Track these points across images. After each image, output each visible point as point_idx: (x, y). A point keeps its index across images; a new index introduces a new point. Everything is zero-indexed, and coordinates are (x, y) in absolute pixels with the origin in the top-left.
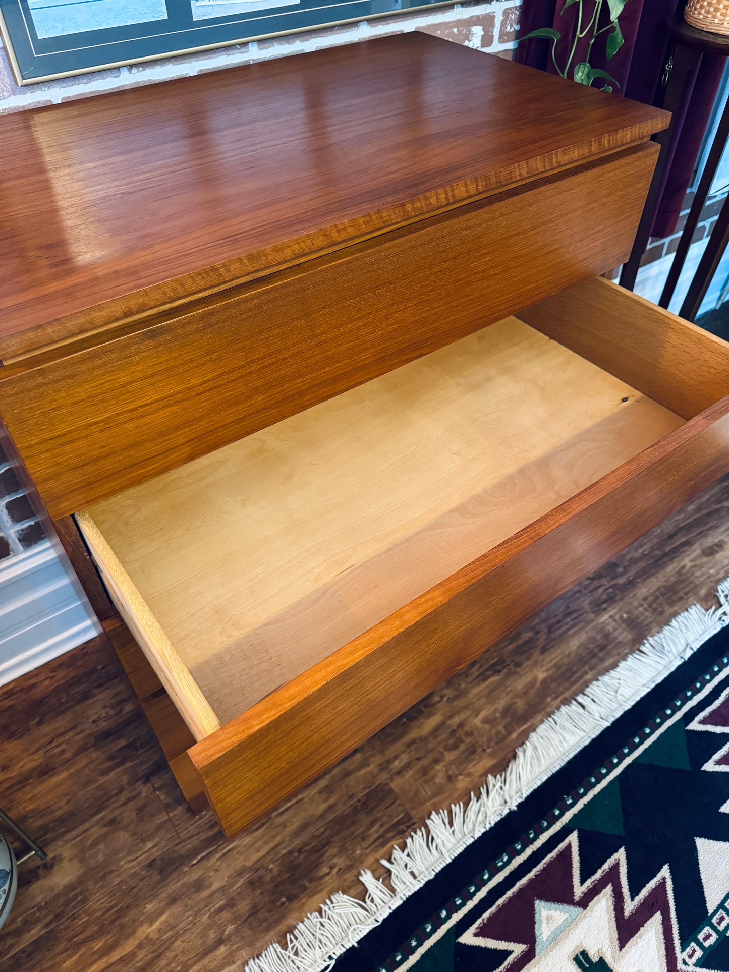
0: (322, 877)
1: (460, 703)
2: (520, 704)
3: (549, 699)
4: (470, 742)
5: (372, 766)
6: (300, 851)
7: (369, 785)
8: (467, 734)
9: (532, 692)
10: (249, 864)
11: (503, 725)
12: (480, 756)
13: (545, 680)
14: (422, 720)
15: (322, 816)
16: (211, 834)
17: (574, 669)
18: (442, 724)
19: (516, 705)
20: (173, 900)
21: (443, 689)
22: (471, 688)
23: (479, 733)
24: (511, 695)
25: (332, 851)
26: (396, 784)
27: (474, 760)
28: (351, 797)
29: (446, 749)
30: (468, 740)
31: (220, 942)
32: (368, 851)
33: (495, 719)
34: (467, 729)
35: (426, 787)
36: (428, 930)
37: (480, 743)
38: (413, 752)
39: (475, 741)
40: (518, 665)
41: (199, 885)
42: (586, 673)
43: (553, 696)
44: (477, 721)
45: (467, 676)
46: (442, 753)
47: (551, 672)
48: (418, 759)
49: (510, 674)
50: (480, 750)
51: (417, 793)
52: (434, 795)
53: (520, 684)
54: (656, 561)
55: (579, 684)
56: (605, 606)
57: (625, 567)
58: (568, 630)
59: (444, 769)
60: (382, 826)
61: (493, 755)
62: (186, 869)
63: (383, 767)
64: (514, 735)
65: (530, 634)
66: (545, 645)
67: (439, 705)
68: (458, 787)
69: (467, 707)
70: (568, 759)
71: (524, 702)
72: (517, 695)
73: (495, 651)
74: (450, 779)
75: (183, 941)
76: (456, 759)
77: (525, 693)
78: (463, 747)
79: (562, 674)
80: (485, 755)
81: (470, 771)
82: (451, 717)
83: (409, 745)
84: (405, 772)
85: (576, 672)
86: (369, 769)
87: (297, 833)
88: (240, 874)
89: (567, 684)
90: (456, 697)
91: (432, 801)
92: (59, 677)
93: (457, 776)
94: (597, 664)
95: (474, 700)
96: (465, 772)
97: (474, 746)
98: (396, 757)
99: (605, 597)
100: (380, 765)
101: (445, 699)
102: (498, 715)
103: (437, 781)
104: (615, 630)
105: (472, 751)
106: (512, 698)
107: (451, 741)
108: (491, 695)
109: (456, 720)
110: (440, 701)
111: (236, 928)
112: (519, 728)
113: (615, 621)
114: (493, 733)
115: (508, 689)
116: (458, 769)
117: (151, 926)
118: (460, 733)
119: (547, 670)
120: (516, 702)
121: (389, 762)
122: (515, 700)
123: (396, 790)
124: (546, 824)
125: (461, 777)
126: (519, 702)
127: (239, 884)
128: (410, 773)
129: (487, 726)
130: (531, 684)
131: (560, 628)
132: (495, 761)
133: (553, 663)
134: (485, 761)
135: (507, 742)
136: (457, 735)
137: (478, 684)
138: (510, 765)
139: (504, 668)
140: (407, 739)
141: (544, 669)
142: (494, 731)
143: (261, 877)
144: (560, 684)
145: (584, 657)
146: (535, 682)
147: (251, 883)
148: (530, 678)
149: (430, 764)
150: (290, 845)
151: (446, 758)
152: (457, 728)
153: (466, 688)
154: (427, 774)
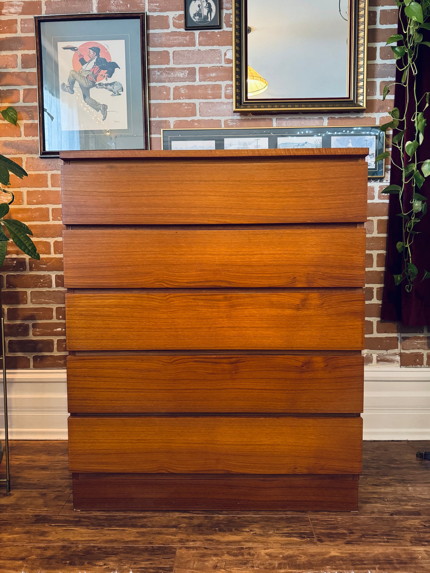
0: (95, 565)
1: (261, 539)
2: (303, 559)
3: (328, 567)
5: (177, 537)
6: (99, 549)
7: (166, 544)
8: (250, 554)
9: (319, 557)
10: (72, 539)
11: (279, 562)
12: (247, 568)
13: (335, 556)
14: (227, 534)
15: (127, 542)
16: (72, 519)
17: (365, 562)
18: (239, 542)
19: (299, 558)
20: (27, 532)
21: (256, 528)
22: (275, 536)
23: (258, 557)
25: (114, 558)
26: (180, 552)
27: (240, 567)
28: (151, 543)
29: (228, 553)
30: (247, 557)
31: (23, 559)
33: (277, 557)
34: (252, 552)
35: (196, 561)
37: (254, 562)
38: (206, 544)
39: (251, 559)
40: (321, 541)
41: (43, 534)
42: (373, 568)
43: (333, 566)
44: (262, 551)
45: (277, 530)
46: (223, 554)
47: (344, 555)
48: (206, 548)
49: (311, 542)
50: (250, 565)
51: (188, 561)
52: (198, 569)
53: (313, 550)
56: (426, 543)
58: (380, 542)
59: (217, 561)
60: (151, 564)
62: (47, 525)
63: (181, 541)
65: (345, 531)
66: (353, 541)
67: (245, 533)
69: (262, 542)
71: (307, 559)
72: (304, 554)
73: (310, 528)
74: (215, 567)
75: (11, 549)
76: (230, 561)
77: (312, 556)
78: (240, 558)
79: (352, 560)
80: (250, 569)
81: (232, 570)
82: (247, 542)
83: (208, 540)
84: (192, 550)
86: (174, 537)
87: (107, 542)
88: (64, 540)
90: (261, 535)
91: (192, 571)
93: (221, 568)
95: (271, 542)
97: (248, 561)
98: (194, 541)
100: (182, 539)
101: (252, 533)
102: (281, 556)
103: (207, 564)
104: (423, 559)
105: (244, 563)
106: (300, 554)
107: (235, 552)
108: (286, 545)
109: (250, 545)
111: (36, 559)
113: (428, 554)
114: (268, 562)
115: (302, 548)
116: (225, 566)
117: (9, 535)
118: (245, 551)
119: (341, 553)
120: (301, 557)
121: (188, 541)
123: (178, 554)
125: (223, 570)
126: (303, 557)
127: (58, 544)
128: (195, 551)
129: (267, 557)
130: (322, 554)
131: (373, 538)
133: (350, 552)
136: (243, 551)
137: (282, 536)
139: (309, 537)
140: (209, 537)
141: (339, 551)
142: (270, 561)
143: (71, 547)
144: (344, 564)
145: (380, 560)
146: (326, 555)
147: (64, 547)
148: (324, 550)
149: (211, 554)
150: (98, 544)
151: (223, 557)
152: (246, 548)
153: (272, 534)
154: (204, 557)
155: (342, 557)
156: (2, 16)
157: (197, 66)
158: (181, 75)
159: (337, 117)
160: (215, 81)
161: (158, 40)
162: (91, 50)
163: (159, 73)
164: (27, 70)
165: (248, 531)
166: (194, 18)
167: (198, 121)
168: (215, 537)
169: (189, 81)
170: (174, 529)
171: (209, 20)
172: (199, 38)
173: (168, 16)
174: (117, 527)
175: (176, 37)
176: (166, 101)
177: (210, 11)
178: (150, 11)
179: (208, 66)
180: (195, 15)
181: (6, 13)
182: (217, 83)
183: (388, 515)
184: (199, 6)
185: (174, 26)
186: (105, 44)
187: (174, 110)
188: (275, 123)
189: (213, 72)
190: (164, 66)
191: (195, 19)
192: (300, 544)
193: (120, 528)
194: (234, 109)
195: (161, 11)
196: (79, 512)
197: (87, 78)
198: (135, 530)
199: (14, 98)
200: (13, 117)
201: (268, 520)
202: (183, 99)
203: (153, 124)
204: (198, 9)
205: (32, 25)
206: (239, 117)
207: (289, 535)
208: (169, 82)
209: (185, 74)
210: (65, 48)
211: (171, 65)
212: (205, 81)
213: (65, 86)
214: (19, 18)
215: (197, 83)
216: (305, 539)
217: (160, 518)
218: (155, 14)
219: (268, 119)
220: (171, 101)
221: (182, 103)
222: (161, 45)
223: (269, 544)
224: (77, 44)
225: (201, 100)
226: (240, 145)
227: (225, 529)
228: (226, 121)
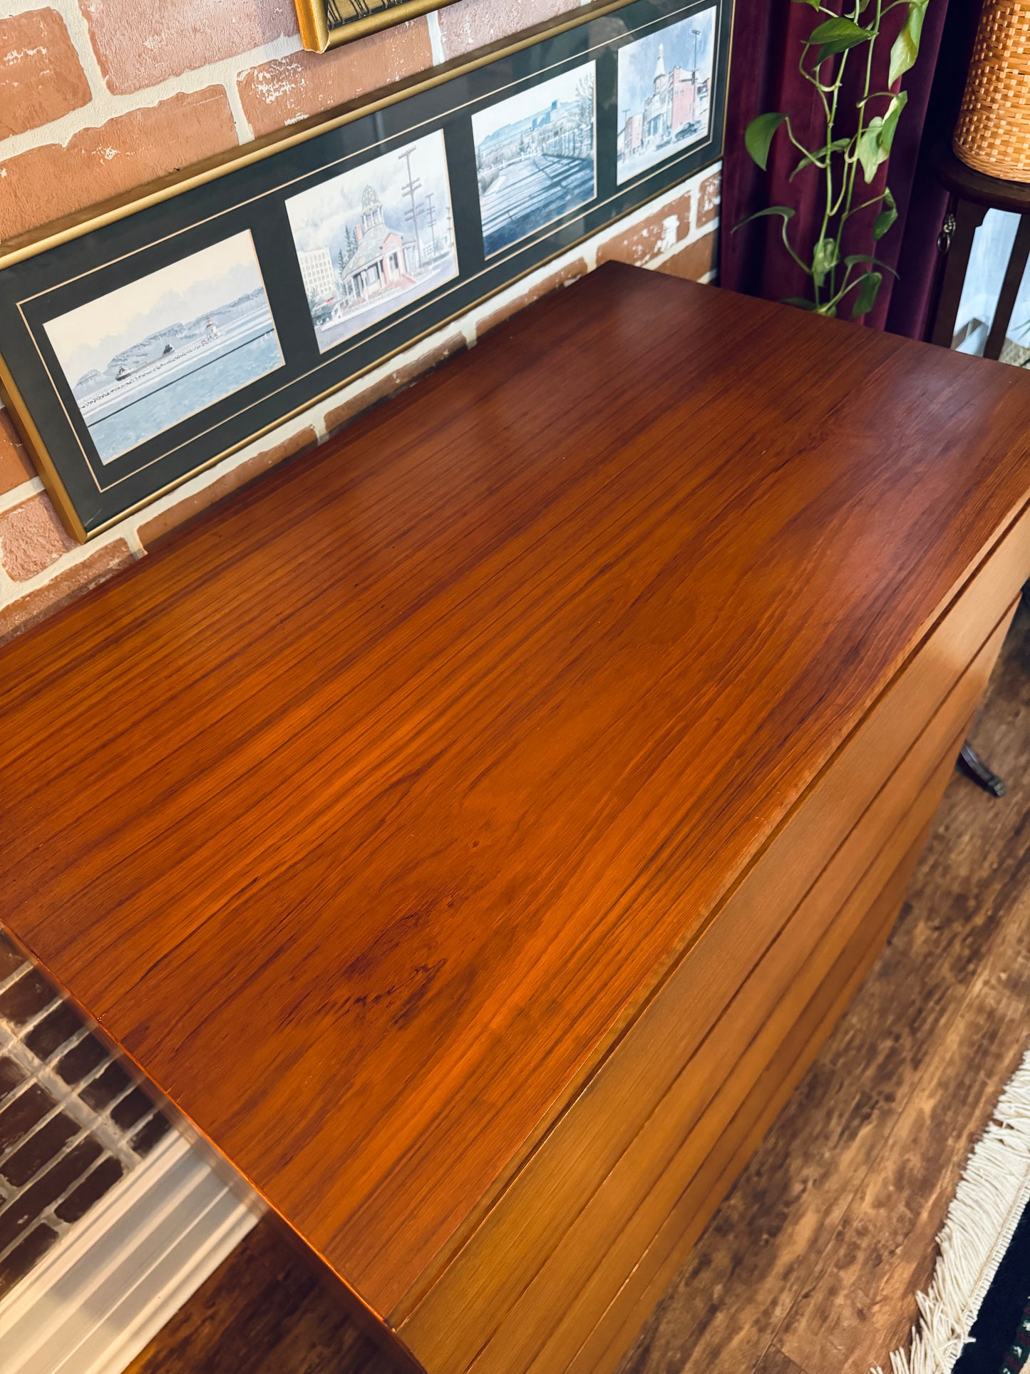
1: (833, 1184)
2: (915, 1161)
3: (950, 1142)
4: (869, 1246)
5: (747, 1327)
7: (754, 1362)
8: (862, 1233)
9: (924, 1136)
11: (903, 1203)
12: (891, 1264)
13: (934, 1111)
14: (789, 1230)
17: (967, 1081)
18: (820, 1228)
19: (910, 1165)
21: (802, 1168)
22: (840, 1154)
23: (875, 1226)
24: (897, 1149)
26: (790, 1347)
27: (885, 1274)
29: (840, 1266)
30: (864, 1243)
33: (889, 1196)
34: (856, 1224)
35: (831, 1338)
37: (883, 1242)
38: (795, 1287)
39: (874, 1241)
40: (890, 1098)
42: (984, 1084)
43: (955, 1133)
44: (866, 1207)
45: (826, 1138)
46: (837, 1277)
47: (938, 1096)
48: (807, 1296)
49: (886, 1114)
50: (886, 1254)
51: (823, 1353)
52: (851, 1350)
53: (902, 1128)
54: (1013, 876)
55: (981, 1105)
56: (971, 967)
57: (976, 897)
58: (937, 1021)
59: (849, 1302)
61: (906, 1256)
63: (761, 1326)
64: (925, 1215)
65: (888, 1043)
66: (916, 1053)
67: (805, 1196)
68: (878, 1326)
69: (843, 1189)
70: (1012, 1233)
71: (919, 1157)
72: (906, 1148)
73: (851, 1085)
74: (862, 1315)
76: (859, 1278)
77: (915, 1141)
78: (861, 1256)
79: (954, 1096)
80: (895, 1260)
81: (885, 1293)
82: (827, 1212)
83: (786, 1276)
84: (796, 1324)
85: (970, 1087)
86: (742, 1334)
89: (966, 1109)
90: (825, 1176)
91: (850, 1361)
92: (222, 1313)
93: (869, 1308)
94: (994, 1066)
95: (850, 1174)
96: (878, 1298)
97: (875, 1250)
98: (774, 1303)
99: (967, 952)
100: (757, 1322)
101: (810, 1184)
102: (891, 1188)
103: (845, 1324)
104: (999, 1002)
105: (876, 1259)
106: (901, 1155)
107: (842, 1252)
108: (871, 1159)
109: (837, 1214)
110: (804, 1190)
112: (927, 1202)
113: (993, 988)
114: (894, 1220)
115: (891, 1142)
116: (867, 1295)
118: (850, 1235)
119: (931, 1096)
120: (908, 1160)
121: (767, 1313)
122: (906, 1157)
123: (794, 1357)
124: (1020, 1351)
125: (876, 1308)
126: (912, 1157)
128: (803, 1323)
129: (883, 1211)
130: (918, 1124)
131: (924, 1021)
132: (914, 1266)
133: (934, 1082)
134: (899, 1270)
135: (918, 1229)
136: (847, 1239)
137: (846, 1147)
138: (938, 1267)
139: (873, 1108)
140: (779, 1267)
141: (926, 1093)
142: (895, 1216)
144: (956, 1113)
145: (973, 1059)
146: (923, 1119)
148: (913, 1114)
149: (826, 1299)
151: (845, 1283)
152: (843, 1227)
153: (833, 1157)
154: (827, 1317)
155: (940, 1102)
165: (801, 1188)
167: (116, 129)
168: (786, 1257)
170: (720, 1315)
192: (879, 1135)
207: (850, 1131)
216: (874, 1117)
227: (774, 1224)
228: (246, 86)
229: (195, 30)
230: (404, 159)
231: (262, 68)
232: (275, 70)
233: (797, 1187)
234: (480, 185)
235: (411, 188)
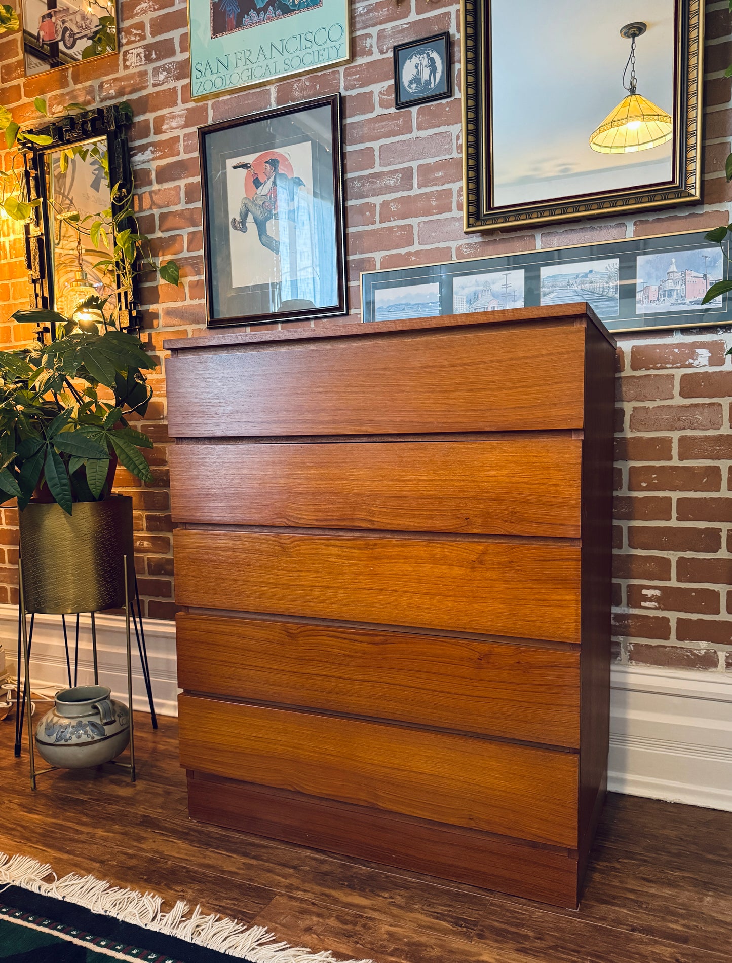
0: (171, 889)
1: (395, 911)
2: (434, 953)
4: (357, 930)
5: (287, 881)
6: (188, 871)
7: (267, 886)
8: (365, 926)
9: (459, 957)
10: (166, 853)
11: (397, 947)
12: (348, 942)
14: (355, 894)
15: (223, 872)
16: (180, 829)
18: (362, 907)
19: (429, 950)
20: (124, 834)
22: (419, 912)
23: (372, 933)
24: (438, 942)
25: (196, 886)
26: (279, 899)
27: (340, 939)
28: (250, 880)
29: (338, 918)
30: (358, 928)
31: (102, 862)
32: (207, 905)
33: (399, 939)
34: (371, 924)
35: (289, 917)
36: (150, 957)
37: (362, 937)
38: (317, 899)
39: (362, 933)
40: (481, 936)
41: (140, 839)
44: (385, 928)
45: (429, 905)
46: (331, 916)
48: (313, 904)
49: (464, 934)
50: (354, 939)
51: (279, 913)
52: (283, 926)
53: (459, 945)
59: (315, 923)
60: (234, 904)
62: (149, 830)
63: (289, 887)
65: (531, 933)
66: (530, 950)
67: (380, 898)
69: (394, 916)
71: (439, 954)
72: (442, 947)
74: (308, 930)
75: (97, 848)
76: (333, 927)
77: (451, 952)
78: (348, 927)
80: (352, 944)
81: (325, 939)
82: (374, 910)
83: (322, 894)
84: (294, 901)
86: (283, 880)
87: (202, 865)
88: (156, 852)
90: (399, 906)
91: (277, 925)
93: (314, 933)
95: (407, 919)
96: (322, 937)
97: (355, 934)
98: (305, 891)
100: (292, 885)
101: (390, 900)
102: (406, 940)
103: (300, 922)
105: (348, 935)
106: (435, 945)
107: (348, 918)
108: (424, 928)
109: (375, 915)
111: (116, 865)
114: (381, 943)
115: (444, 938)
116: (322, 931)
117: (104, 832)
118: (362, 920)
120: (433, 949)
121: (298, 889)
123: (274, 901)
125: (315, 936)
126: (436, 950)
127: (148, 855)
128: (297, 904)
129: (386, 936)
130: (467, 953)
134: (345, 947)
136: (359, 920)
137: (428, 915)
139: (467, 927)
140: (327, 891)
141: (498, 957)
142: (385, 943)
143: (159, 862)
146: (472, 956)
147: (152, 859)
148: (475, 950)
149: (314, 913)
150: (190, 865)
151: (327, 921)
152: (367, 917)
153: (416, 909)
154: (302, 914)
156: (163, 134)
157: (415, 165)
158: (392, 182)
159: (651, 219)
160: (442, 185)
161: (358, 133)
162: (267, 164)
163: (359, 185)
164: (192, 206)
165: (386, 896)
166: (409, 87)
167: (417, 253)
168: (335, 893)
169: (403, 191)
170: (291, 871)
171: (432, 86)
172: (418, 118)
173: (372, 92)
174: (225, 851)
175: (383, 124)
176: (370, 227)
177: (433, 70)
178: (346, 89)
179: (432, 160)
180: (411, 82)
181: (167, 129)
182: (446, 186)
183: (627, 930)
184: (417, 67)
185: (381, 106)
186: (285, 153)
187: (381, 240)
188: (540, 243)
189: (438, 171)
190: (366, 173)
191: (411, 89)
192: (446, 932)
193: (228, 852)
194: (465, 229)
195: (361, 86)
196: (194, 823)
197: (263, 206)
198: (243, 860)
199: (177, 246)
200: (174, 275)
201: (428, 889)
202: (394, 220)
203: (352, 265)
204: (415, 71)
205: (196, 141)
206: (480, 240)
207: (441, 917)
208: (373, 196)
209: (397, 180)
210: (235, 167)
211: (378, 169)
212: (426, 186)
213: (237, 222)
214: (181, 133)
215: (416, 191)
216: (460, 928)
217: (285, 852)
218: (353, 93)
219: (527, 236)
220: (378, 226)
221: (393, 227)
222: (362, 141)
223: (402, 921)
224: (249, 159)
225: (421, 217)
226: (478, 285)
227: (356, 886)
228: (458, 249)
229: (447, 233)
230: (505, 276)
231: (465, 245)
232: (469, 246)
233: (386, 895)
234: (541, 293)
235: (506, 286)
